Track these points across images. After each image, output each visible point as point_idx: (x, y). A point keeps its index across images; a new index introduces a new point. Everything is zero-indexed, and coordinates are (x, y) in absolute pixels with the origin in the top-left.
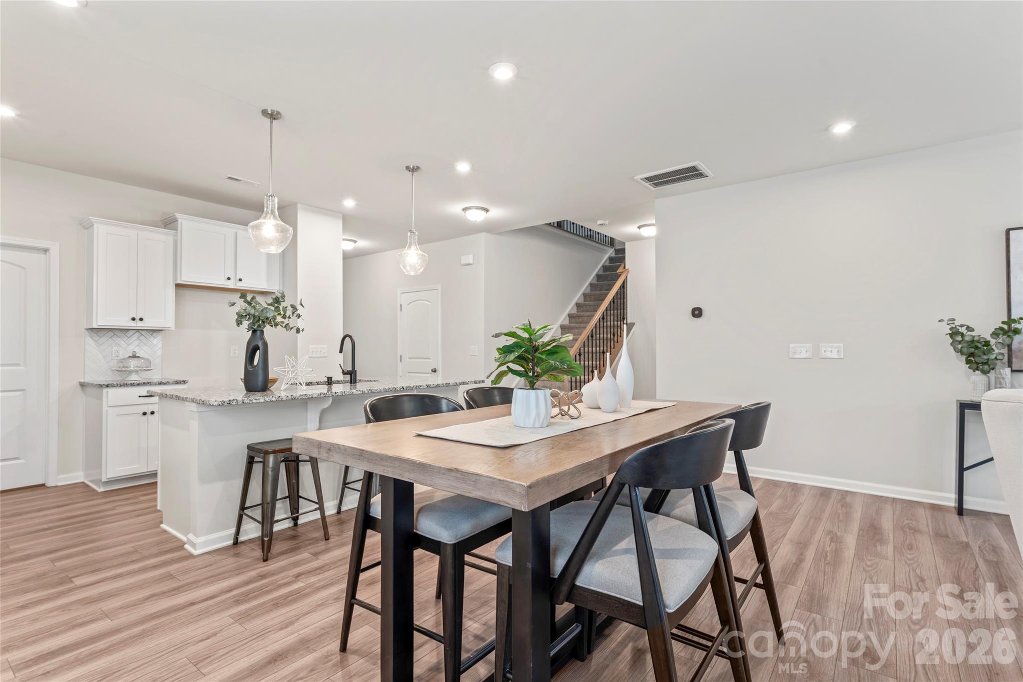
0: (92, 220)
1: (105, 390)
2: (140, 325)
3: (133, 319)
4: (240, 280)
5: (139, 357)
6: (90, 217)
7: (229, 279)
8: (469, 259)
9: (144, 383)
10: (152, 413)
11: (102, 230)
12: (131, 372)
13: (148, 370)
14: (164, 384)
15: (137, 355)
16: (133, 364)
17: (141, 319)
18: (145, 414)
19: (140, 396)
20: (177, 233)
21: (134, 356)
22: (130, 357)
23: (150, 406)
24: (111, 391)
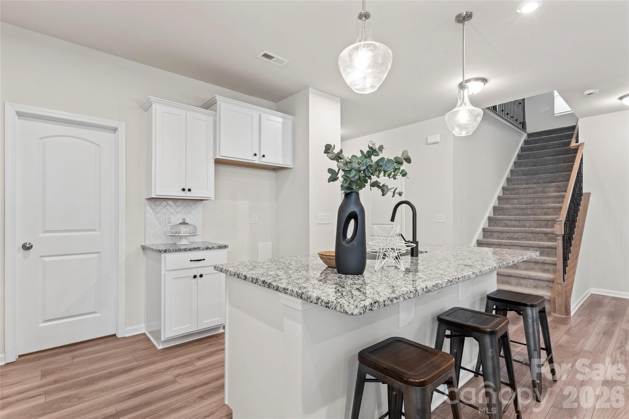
0: (151, 99)
1: (163, 255)
2: (187, 195)
3: (184, 190)
4: (264, 156)
5: (187, 224)
6: (149, 97)
7: (255, 155)
8: (437, 138)
9: (194, 248)
10: (201, 276)
11: (158, 109)
12: (181, 237)
13: (195, 235)
14: (210, 249)
15: (186, 222)
16: (184, 230)
17: (189, 190)
18: (195, 277)
19: (191, 261)
20: (216, 113)
21: (184, 223)
22: (180, 224)
23: (199, 269)
24: (168, 256)
